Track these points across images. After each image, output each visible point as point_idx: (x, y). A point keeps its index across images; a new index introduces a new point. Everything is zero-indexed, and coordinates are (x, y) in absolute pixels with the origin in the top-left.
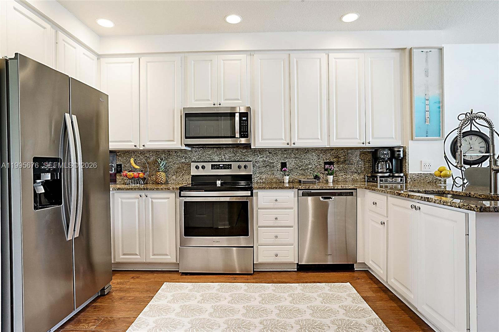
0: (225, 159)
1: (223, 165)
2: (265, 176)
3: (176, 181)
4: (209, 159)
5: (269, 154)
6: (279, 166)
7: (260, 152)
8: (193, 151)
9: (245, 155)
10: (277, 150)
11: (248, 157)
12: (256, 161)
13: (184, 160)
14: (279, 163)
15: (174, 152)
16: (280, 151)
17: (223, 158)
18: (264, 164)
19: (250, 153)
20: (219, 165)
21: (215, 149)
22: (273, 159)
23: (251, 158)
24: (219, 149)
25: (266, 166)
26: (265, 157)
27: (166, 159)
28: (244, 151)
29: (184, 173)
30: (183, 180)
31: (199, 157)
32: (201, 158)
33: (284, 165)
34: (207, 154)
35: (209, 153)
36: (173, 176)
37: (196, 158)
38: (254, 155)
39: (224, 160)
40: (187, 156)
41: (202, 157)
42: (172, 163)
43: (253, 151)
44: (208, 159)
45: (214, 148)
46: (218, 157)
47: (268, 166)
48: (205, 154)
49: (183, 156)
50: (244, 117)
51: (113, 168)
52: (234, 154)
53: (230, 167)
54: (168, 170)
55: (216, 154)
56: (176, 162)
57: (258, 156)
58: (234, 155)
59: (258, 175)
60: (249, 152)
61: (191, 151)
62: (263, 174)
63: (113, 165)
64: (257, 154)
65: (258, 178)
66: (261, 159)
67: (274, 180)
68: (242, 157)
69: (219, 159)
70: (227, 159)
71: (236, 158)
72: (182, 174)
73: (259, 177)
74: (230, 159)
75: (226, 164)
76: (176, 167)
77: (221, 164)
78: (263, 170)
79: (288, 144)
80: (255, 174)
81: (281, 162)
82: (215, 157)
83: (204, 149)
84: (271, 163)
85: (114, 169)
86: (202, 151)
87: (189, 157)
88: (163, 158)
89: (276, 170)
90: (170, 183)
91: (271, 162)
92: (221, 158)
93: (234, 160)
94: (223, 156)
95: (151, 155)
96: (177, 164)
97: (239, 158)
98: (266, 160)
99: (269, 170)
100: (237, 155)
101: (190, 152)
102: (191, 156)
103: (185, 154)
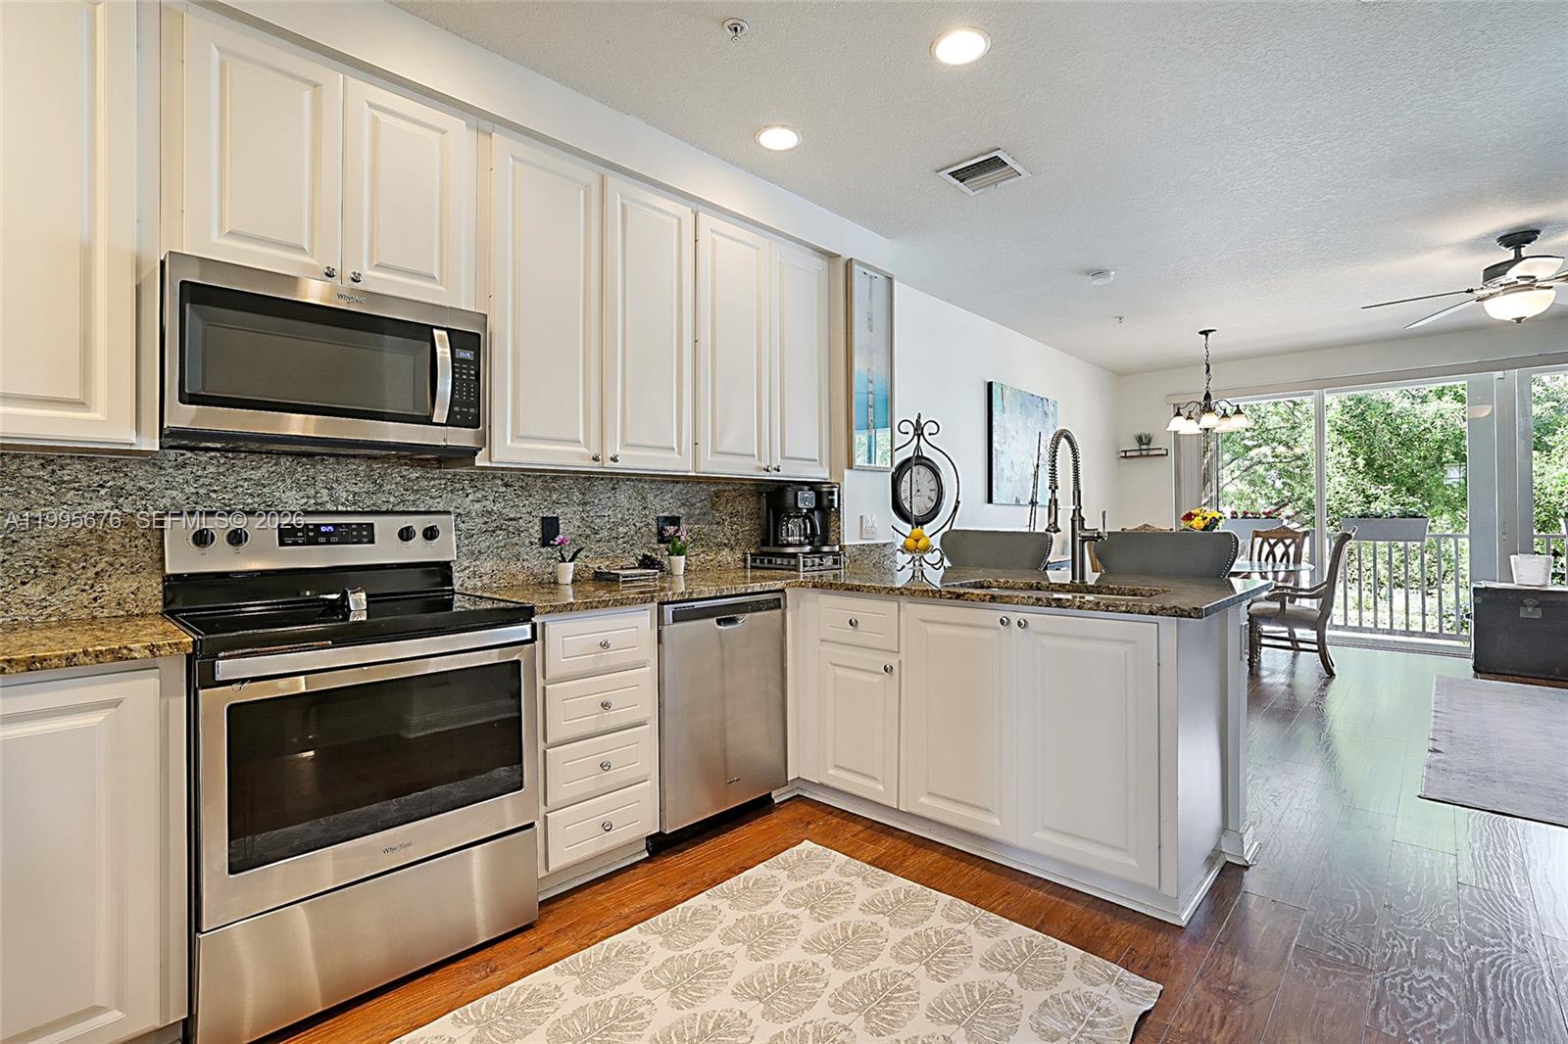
0: (335, 501)
2: (492, 562)
4: (258, 499)
5: (504, 489)
6: (537, 528)
7: (472, 480)
8: (166, 464)
9: (417, 491)
10: (529, 476)
11: (431, 497)
12: (458, 511)
14: (537, 520)
15: (36, 464)
16: (539, 481)
17: (326, 499)
18: (485, 523)
21: (285, 462)
22: (518, 506)
23: (439, 500)
24: (304, 459)
25: (494, 531)
26: (491, 498)
28: (414, 475)
29: (102, 565)
31: (202, 491)
32: (214, 496)
33: (550, 527)
34: (246, 480)
35: (257, 475)
38: (451, 490)
39: (330, 507)
40: (129, 487)
41: (215, 491)
43: (449, 476)
44: (250, 501)
45: (280, 454)
46: (302, 494)
47: (501, 529)
48: (232, 479)
49: (102, 486)
50: (466, 348)
52: (374, 482)
53: (365, 536)
55: (289, 481)
57: (467, 496)
58: (372, 488)
59: (466, 564)
60: (433, 479)
62: (483, 557)
64: (463, 489)
65: (467, 571)
66: (477, 506)
67: (521, 577)
68: (407, 498)
69: (305, 500)
70: (343, 504)
71: (382, 501)
72: (91, 573)
73: (469, 567)
74: (354, 504)
75: (348, 525)
77: (326, 525)
78: (485, 542)
79: (596, 459)
81: (541, 515)
82: (288, 494)
83: (230, 455)
84: (511, 519)
86: (218, 466)
87: (141, 489)
89: (527, 541)
91: (512, 516)
92: (315, 497)
93: (375, 508)
94: (324, 491)
97: (392, 499)
98: (495, 508)
99: (502, 544)
100: (386, 488)
102: (151, 487)
103: (113, 474)
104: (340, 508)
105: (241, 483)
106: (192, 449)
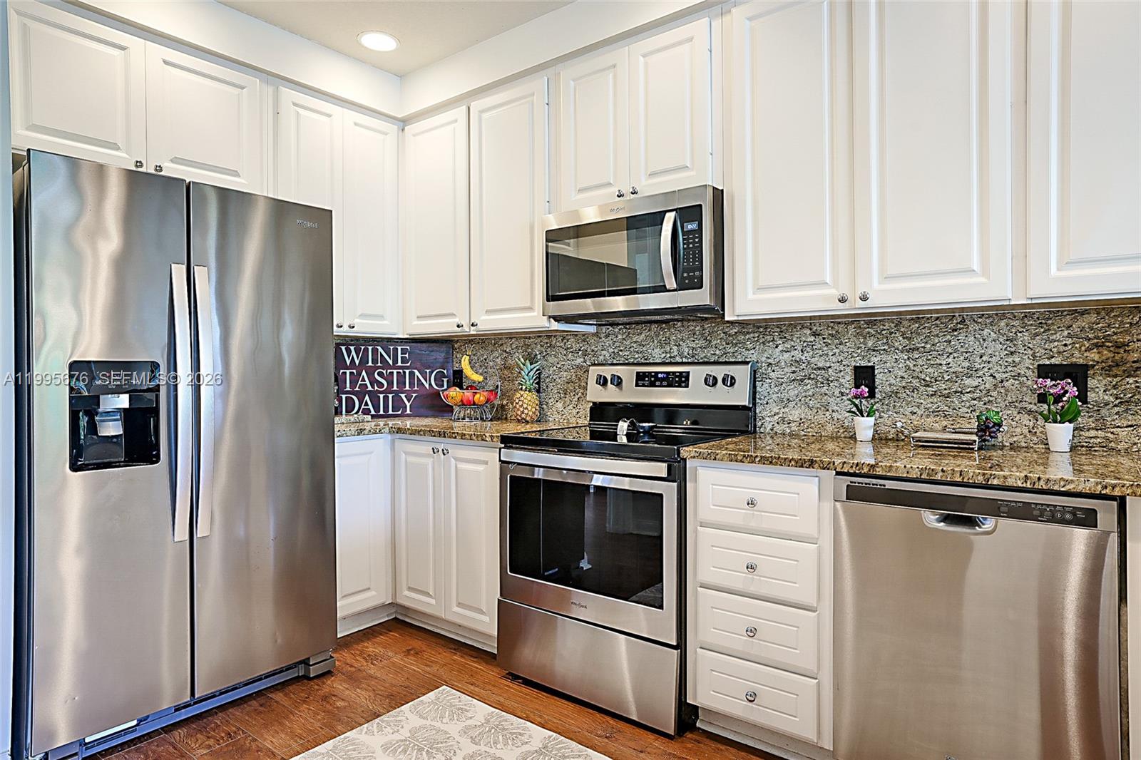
0: (681, 355)
1: (668, 373)
2: (799, 411)
3: (564, 417)
4: (640, 355)
5: (812, 338)
6: (848, 378)
7: (781, 332)
8: (603, 335)
9: (736, 344)
10: (839, 323)
11: (747, 349)
12: (769, 361)
13: (582, 360)
14: (848, 370)
16: (851, 329)
17: (676, 353)
18: (794, 372)
19: (752, 335)
20: (657, 373)
21: (654, 327)
22: (827, 355)
23: (752, 351)
24: (664, 325)
25: (802, 380)
26: (800, 348)
27: (544, 357)
28: (733, 332)
29: (580, 394)
30: (578, 413)
31: (616, 351)
32: (621, 353)
33: (864, 376)
34: (635, 342)
35: (640, 338)
36: (557, 401)
37: (608, 355)
38: (763, 343)
39: (678, 359)
40: (589, 350)
41: (621, 351)
42: (555, 368)
43: (761, 330)
44: (637, 356)
45: (651, 322)
46: (662, 350)
47: (809, 379)
48: (628, 343)
49: (580, 350)
51: (445, 380)
52: (706, 339)
53: (683, 382)
54: (547, 386)
55: (656, 342)
56: (564, 365)
57: (777, 347)
58: (704, 343)
59: (776, 410)
60: (748, 333)
61: (596, 335)
62: (791, 405)
63: (445, 372)
64: (773, 340)
65: (776, 417)
66: (786, 356)
67: (830, 428)
68: (728, 350)
69: (664, 355)
70: (686, 357)
71: (708, 354)
72: (576, 399)
73: (778, 413)
74: (693, 356)
75: (674, 373)
76: (565, 379)
78: (793, 390)
80: (767, 403)
81: (853, 364)
82: (655, 350)
83: (628, 327)
84: (820, 369)
85: (448, 381)
86: (623, 335)
87: (593, 351)
88: (536, 355)
89: (837, 393)
90: (551, 419)
91: (820, 365)
92: (670, 352)
93: (706, 360)
94: (675, 348)
95: (514, 346)
96: (566, 371)
97: (718, 352)
98: (803, 358)
99: (810, 393)
100: (714, 343)
101: (595, 338)
102: (596, 349)
103: (583, 343)
104: (685, 360)
105: (632, 344)
106: (611, 325)
